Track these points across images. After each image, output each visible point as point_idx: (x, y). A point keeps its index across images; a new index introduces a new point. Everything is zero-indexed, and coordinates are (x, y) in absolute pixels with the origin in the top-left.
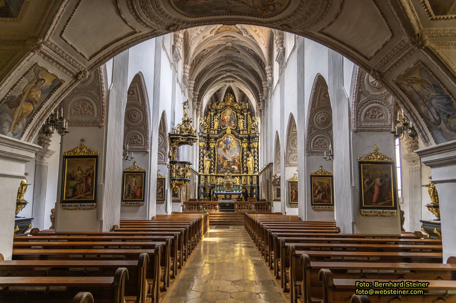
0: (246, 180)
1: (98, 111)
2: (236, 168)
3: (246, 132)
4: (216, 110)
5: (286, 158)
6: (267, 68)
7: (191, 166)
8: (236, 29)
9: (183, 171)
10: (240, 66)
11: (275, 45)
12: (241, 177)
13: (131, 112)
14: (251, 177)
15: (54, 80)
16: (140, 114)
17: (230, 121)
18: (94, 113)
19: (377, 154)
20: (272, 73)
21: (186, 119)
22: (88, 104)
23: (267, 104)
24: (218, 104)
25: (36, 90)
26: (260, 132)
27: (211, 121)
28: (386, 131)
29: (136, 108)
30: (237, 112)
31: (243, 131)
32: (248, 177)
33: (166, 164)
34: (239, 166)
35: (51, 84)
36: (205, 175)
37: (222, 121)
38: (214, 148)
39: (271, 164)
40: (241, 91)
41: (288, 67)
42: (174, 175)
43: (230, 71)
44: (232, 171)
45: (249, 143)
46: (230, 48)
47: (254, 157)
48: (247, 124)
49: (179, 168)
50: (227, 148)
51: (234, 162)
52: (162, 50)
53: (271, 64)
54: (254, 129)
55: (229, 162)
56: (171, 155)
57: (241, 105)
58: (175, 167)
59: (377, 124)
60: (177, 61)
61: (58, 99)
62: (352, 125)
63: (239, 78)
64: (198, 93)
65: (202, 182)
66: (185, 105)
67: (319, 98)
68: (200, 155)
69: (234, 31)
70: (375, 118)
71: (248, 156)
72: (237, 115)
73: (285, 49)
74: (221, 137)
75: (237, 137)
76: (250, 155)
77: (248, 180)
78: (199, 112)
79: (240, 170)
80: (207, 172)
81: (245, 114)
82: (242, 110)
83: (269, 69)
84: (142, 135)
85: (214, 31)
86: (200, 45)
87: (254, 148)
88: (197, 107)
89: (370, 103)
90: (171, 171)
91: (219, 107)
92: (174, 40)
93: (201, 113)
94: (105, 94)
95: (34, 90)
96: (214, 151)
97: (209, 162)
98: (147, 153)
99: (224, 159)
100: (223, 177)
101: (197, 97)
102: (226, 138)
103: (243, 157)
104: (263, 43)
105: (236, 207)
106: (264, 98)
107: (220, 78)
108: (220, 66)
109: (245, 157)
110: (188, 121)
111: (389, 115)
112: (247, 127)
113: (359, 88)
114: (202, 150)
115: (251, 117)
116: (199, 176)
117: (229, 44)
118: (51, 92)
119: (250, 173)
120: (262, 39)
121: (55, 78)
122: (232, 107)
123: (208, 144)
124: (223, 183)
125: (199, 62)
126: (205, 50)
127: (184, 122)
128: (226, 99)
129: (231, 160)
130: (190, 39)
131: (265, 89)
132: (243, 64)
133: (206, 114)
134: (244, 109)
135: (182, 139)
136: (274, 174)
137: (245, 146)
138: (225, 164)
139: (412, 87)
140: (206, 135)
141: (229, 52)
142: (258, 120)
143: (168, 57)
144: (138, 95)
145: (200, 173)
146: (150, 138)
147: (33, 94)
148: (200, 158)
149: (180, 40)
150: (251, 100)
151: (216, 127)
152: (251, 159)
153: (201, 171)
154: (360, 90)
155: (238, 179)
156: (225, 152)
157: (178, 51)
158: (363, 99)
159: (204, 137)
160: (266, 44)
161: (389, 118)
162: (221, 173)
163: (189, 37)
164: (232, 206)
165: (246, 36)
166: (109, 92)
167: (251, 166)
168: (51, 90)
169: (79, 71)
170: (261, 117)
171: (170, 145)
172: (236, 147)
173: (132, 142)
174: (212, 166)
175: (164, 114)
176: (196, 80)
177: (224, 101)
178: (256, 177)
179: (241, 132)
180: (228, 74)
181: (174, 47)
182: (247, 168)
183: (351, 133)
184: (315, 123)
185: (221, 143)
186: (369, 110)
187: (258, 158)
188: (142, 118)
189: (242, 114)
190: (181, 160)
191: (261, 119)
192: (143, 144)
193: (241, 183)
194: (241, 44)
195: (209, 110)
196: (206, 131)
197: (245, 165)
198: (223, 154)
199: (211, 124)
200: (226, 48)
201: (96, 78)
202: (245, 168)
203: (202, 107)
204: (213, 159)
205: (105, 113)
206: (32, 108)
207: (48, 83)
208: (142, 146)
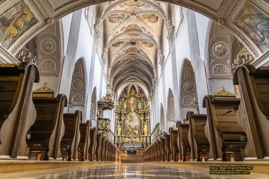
0: (143, 140)
1: (57, 67)
2: (137, 132)
3: (143, 110)
4: (125, 98)
5: (168, 116)
6: (154, 70)
7: (110, 122)
8: (137, 50)
9: (105, 124)
10: (139, 72)
11: (158, 55)
12: (140, 137)
13: (76, 82)
14: (146, 137)
15: (32, 18)
16: (81, 83)
17: (133, 104)
18: (54, 68)
19: (224, 92)
20: (157, 73)
21: (108, 94)
22: (51, 64)
23: (155, 91)
24: (126, 95)
25: (21, 20)
26: (151, 110)
27: (122, 104)
28: (228, 79)
29: (79, 80)
30: (137, 99)
31: (141, 110)
32: (145, 138)
33: (95, 120)
34: (139, 131)
35: (30, 20)
36: (118, 136)
37: (128, 104)
38: (124, 120)
39: (158, 124)
40: (139, 87)
41: (166, 65)
42: (100, 126)
43: (133, 75)
44: (135, 134)
45: (145, 117)
46: (133, 62)
47: (148, 125)
48: (143, 106)
49: (103, 122)
50: (132, 120)
51: (136, 128)
52: (96, 53)
53: (156, 68)
54: (147, 109)
55: (133, 129)
56: (98, 114)
57: (139, 95)
58: (100, 121)
59: (222, 75)
60: (104, 63)
61: (33, 33)
62: (208, 76)
63: (138, 79)
64: (115, 87)
65: (116, 141)
66: (108, 86)
67: (186, 74)
68: (115, 124)
69: (136, 51)
70: (221, 71)
71: (144, 125)
72: (137, 101)
73: (164, 56)
74: (128, 113)
75: (137, 113)
76: (145, 124)
77: (144, 139)
78: (115, 98)
79: (139, 133)
80: (119, 134)
81: (142, 100)
82: (140, 98)
83: (155, 71)
84: (82, 96)
85: (125, 51)
86: (117, 58)
87: (147, 119)
88: (114, 94)
89: (217, 63)
90: (98, 124)
91: (127, 96)
92: (103, 52)
93: (117, 99)
94: (62, 58)
95: (20, 20)
96: (124, 122)
97: (120, 128)
98: (84, 106)
99: (130, 126)
100: (129, 138)
101: (115, 89)
102: (131, 114)
103: (141, 126)
104: (152, 57)
105: (138, 152)
106: (153, 88)
107: (128, 79)
108: (128, 72)
109: (142, 125)
110: (109, 95)
111: (229, 70)
112: (143, 108)
113: (210, 55)
114: (116, 121)
115: (146, 102)
116: (115, 137)
117: (133, 59)
118: (30, 26)
119: (146, 135)
120: (151, 55)
121: (33, 17)
122: (134, 96)
123: (120, 117)
124: (129, 141)
125: (116, 69)
126: (119, 62)
127: (107, 95)
128: (131, 92)
129: (134, 127)
130: (112, 55)
131: (153, 83)
132: (140, 70)
133: (119, 100)
134: (142, 97)
135: (105, 105)
136: (160, 130)
137: (142, 118)
138: (130, 130)
139: (244, 22)
140: (119, 112)
141: (133, 64)
142: (150, 103)
143: (99, 59)
144: (81, 72)
145: (115, 135)
146: (86, 98)
147: (18, 22)
148: (115, 126)
149: (106, 52)
150: (145, 92)
151: (125, 107)
152: (146, 126)
153: (116, 133)
154: (210, 56)
155: (138, 139)
156: (130, 122)
157: (105, 58)
158: (212, 61)
159: (118, 113)
160: (153, 58)
161: (229, 71)
162: (128, 135)
163: (111, 54)
164: (135, 152)
165: (143, 54)
166: (64, 57)
167: (146, 131)
168: (30, 25)
169: (48, 17)
170: (151, 101)
171: (98, 108)
172: (137, 119)
173: (75, 100)
174: (123, 131)
175: (95, 88)
176: (114, 79)
177: (130, 93)
178: (149, 137)
179: (140, 111)
180: (132, 77)
181: (102, 55)
182: (143, 132)
183: (207, 80)
184: (184, 89)
185: (128, 117)
186: (216, 67)
187: (150, 125)
188: (82, 86)
189: (140, 100)
190: (104, 117)
191: (151, 102)
192: (82, 101)
193: (140, 141)
194: (140, 59)
195: (121, 98)
196: (119, 110)
197: (142, 130)
198: (129, 123)
199: (122, 106)
200: (131, 61)
201: (58, 49)
202: (142, 132)
203: (117, 95)
204: (123, 126)
205: (61, 69)
206: (17, 33)
207: (28, 18)
208: (81, 102)
